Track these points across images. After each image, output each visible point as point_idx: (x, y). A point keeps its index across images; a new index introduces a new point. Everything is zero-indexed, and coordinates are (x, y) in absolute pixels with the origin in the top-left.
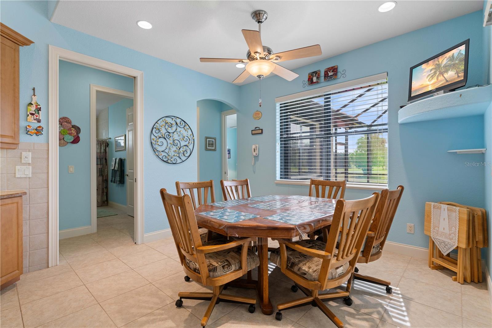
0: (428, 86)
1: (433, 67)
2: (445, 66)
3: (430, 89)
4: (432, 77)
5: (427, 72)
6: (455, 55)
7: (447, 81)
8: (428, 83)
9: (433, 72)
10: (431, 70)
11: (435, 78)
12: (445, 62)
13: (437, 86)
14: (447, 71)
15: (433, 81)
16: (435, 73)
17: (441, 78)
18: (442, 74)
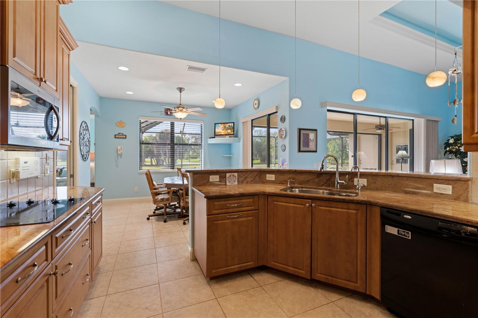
0: (221, 132)
1: (223, 126)
2: (227, 128)
3: (222, 134)
4: (223, 130)
5: (221, 127)
6: (231, 126)
7: (228, 133)
8: (222, 131)
9: (223, 128)
10: (223, 127)
11: (224, 130)
12: (227, 126)
13: (225, 133)
14: (228, 130)
15: (223, 131)
16: (224, 129)
17: (226, 131)
18: (226, 130)
